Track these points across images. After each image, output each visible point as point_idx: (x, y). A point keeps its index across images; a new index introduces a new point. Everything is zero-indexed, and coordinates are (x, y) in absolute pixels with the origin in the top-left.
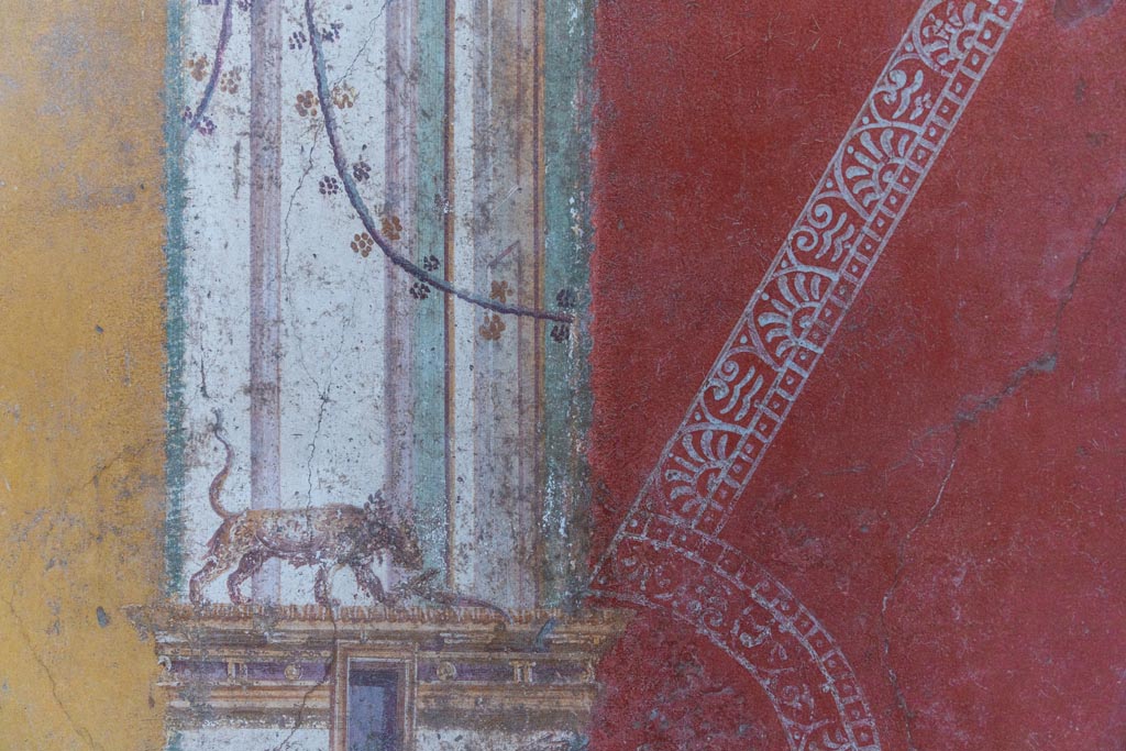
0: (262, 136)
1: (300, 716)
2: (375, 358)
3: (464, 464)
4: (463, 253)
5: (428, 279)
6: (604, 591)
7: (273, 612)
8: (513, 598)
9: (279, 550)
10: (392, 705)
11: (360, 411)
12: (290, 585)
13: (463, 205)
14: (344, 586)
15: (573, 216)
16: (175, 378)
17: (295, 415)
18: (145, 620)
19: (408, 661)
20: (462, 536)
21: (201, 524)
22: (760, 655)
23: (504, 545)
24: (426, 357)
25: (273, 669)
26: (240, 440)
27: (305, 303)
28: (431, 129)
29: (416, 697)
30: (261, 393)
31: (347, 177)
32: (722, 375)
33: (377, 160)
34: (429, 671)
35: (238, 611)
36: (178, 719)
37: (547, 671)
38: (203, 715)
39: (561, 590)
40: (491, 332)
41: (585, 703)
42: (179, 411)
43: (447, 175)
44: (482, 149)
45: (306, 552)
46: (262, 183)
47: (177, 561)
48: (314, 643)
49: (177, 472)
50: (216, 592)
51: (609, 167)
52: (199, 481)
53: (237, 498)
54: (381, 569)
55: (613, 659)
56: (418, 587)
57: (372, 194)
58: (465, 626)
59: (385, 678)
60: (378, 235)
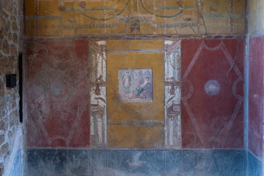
0: (168, 62)
1: (170, 86)
2: (173, 71)
3: (176, 75)
4: (176, 67)
5: (175, 68)
6: (182, 80)
7: (169, 81)
8: (178, 81)
9: (169, 79)
10: (173, 85)
11: (172, 73)
12: (169, 80)
13: (176, 65)
14: (171, 80)
15: (180, 66)
16: (165, 72)
17: (169, 74)
18: (163, 82)
19: (174, 83)
20: (176, 78)
21: (166, 78)
22: (188, 83)
23: (178, 79)
24: (174, 71)
25: (169, 84)
26: (167, 74)
27: (170, 69)
28: (174, 62)
29: (174, 85)
30: (168, 73)
31: (171, 64)
32: (186, 72)
33: (172, 64)
34: (175, 84)
35: (167, 81)
36: (165, 86)
37: (179, 84)
38: (166, 86)
39: (180, 80)
40: (177, 70)
41: (181, 85)
42: (165, 73)
43: (175, 64)
44: (177, 63)
45: (170, 79)
46: (168, 64)
47: (165, 79)
48: (170, 83)
49: (165, 76)
50: (166, 81)
51: (182, 64)
52: (166, 76)
53: (167, 77)
54: (173, 80)
55: (182, 83)
56: (174, 80)
57: (172, 65)
58: (176, 82)
59: (173, 84)
60: (173, 66)
